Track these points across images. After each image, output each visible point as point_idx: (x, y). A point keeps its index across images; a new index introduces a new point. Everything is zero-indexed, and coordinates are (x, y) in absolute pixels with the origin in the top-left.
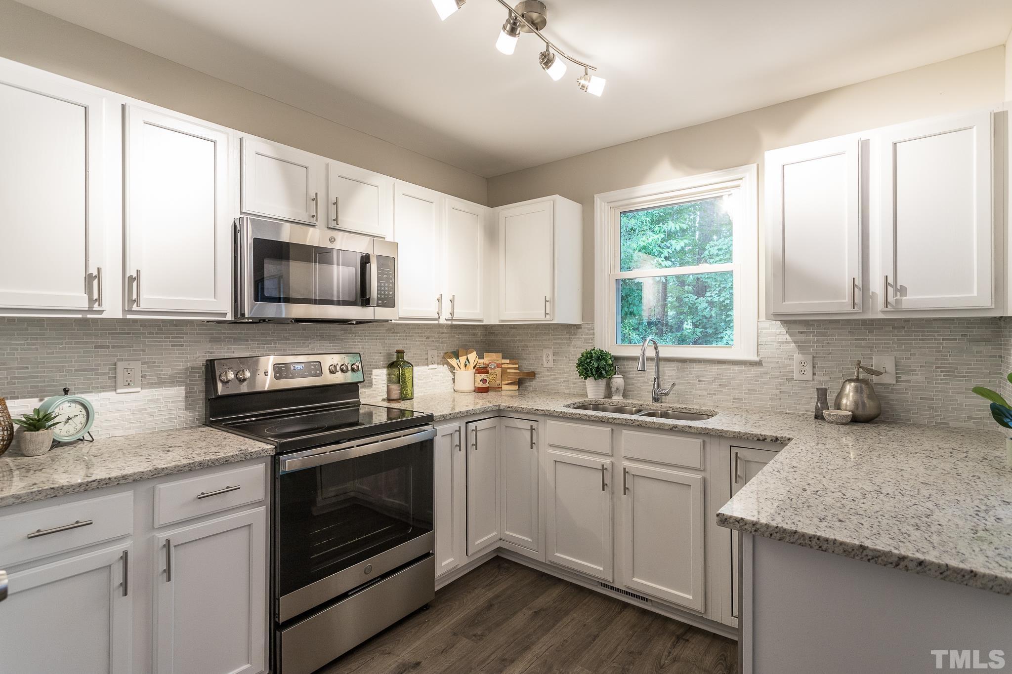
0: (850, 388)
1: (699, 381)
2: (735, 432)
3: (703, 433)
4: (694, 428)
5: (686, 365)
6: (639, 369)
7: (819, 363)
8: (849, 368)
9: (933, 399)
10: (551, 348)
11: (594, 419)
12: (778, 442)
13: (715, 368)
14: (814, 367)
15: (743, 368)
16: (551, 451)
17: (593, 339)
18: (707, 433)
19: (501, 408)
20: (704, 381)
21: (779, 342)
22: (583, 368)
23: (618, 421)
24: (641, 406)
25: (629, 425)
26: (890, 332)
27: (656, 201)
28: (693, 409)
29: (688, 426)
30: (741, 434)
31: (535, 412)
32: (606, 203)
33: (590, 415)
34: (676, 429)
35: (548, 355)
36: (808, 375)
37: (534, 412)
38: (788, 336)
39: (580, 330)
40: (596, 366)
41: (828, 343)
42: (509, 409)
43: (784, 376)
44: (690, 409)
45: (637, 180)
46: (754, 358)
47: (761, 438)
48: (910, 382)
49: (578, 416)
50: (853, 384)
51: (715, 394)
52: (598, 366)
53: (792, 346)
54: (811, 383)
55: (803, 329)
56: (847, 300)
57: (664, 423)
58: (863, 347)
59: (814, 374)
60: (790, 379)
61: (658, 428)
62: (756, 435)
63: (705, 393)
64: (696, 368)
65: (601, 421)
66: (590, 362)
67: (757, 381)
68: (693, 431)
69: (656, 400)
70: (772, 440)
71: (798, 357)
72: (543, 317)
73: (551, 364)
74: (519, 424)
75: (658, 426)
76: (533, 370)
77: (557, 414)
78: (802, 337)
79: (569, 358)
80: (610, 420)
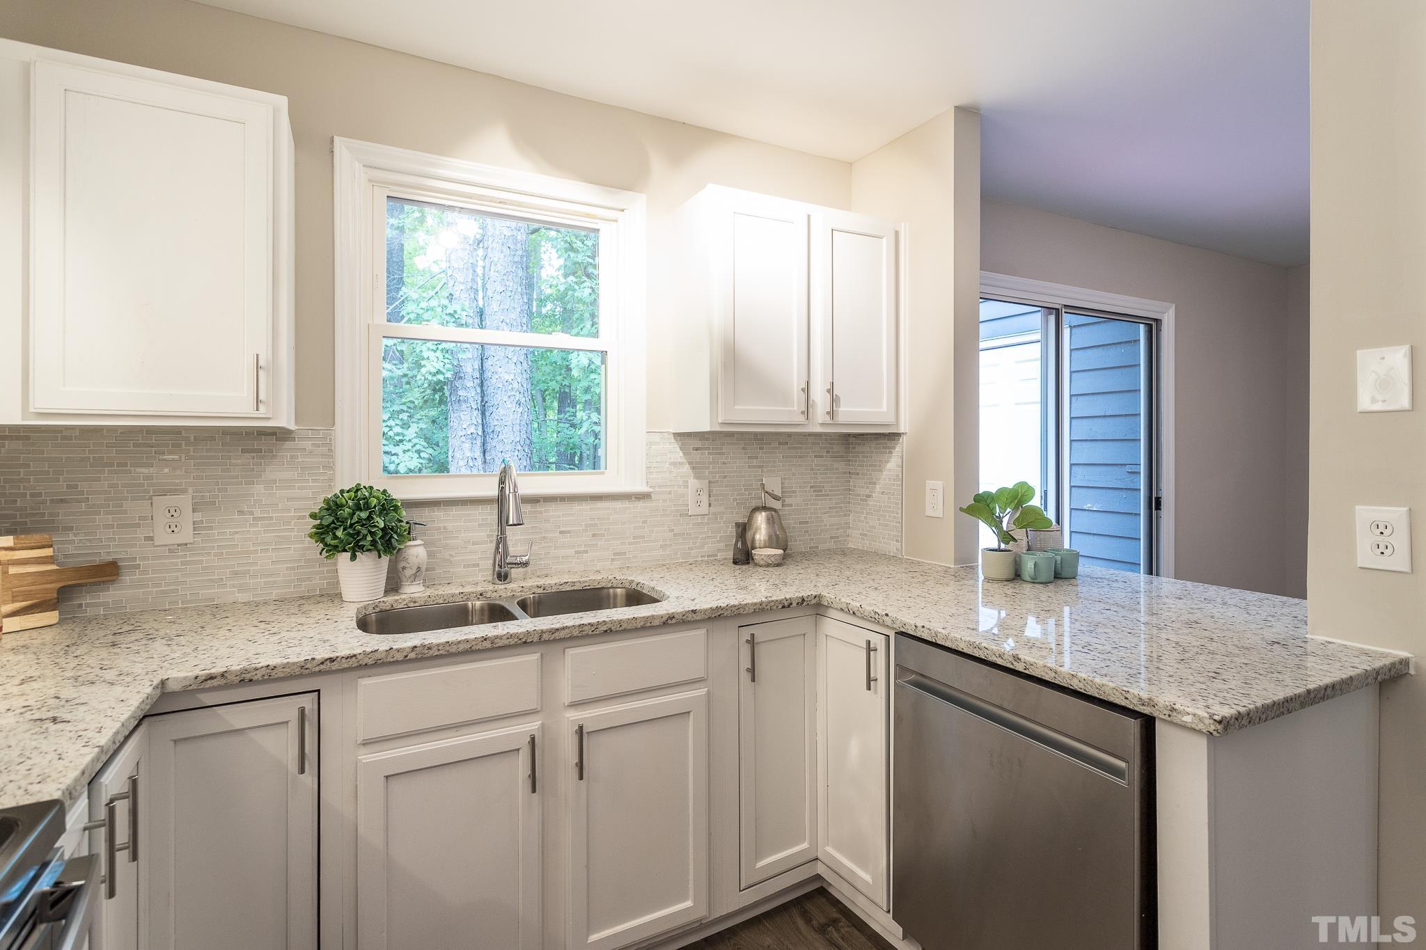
0: (761, 519)
1: (561, 532)
2: (756, 604)
3: (713, 616)
4: (701, 611)
5: (539, 508)
7: (715, 490)
8: (741, 494)
9: (807, 522)
10: (184, 491)
11: (506, 642)
12: (805, 603)
13: (586, 506)
14: (710, 496)
15: (627, 504)
17: (330, 467)
18: (719, 615)
19: (173, 687)
20: (569, 532)
21: (671, 464)
22: (349, 534)
23: (562, 634)
24: (481, 595)
25: (587, 635)
26: (777, 448)
27: (470, 198)
29: (692, 611)
30: (764, 605)
31: (322, 667)
32: (359, 165)
33: (497, 637)
34: (674, 621)
35: (173, 512)
36: (704, 509)
37: (317, 669)
38: (681, 454)
39: (288, 444)
40: (382, 525)
41: (724, 463)
42: (210, 684)
43: (677, 511)
46: (641, 488)
47: (786, 604)
48: (791, 505)
49: (462, 647)
50: (763, 514)
51: (586, 552)
52: (385, 526)
53: (686, 468)
54: (706, 517)
55: (699, 444)
57: (653, 616)
58: (754, 467)
59: (710, 505)
60: (685, 515)
61: (643, 628)
62: (781, 602)
63: (571, 552)
64: (555, 512)
65: (523, 643)
66: (370, 518)
67: (645, 522)
68: (699, 618)
69: (503, 577)
70: (798, 604)
71: (694, 483)
73: (186, 534)
74: (236, 717)
76: (113, 559)
77: (399, 657)
78: (697, 456)
79: (251, 513)
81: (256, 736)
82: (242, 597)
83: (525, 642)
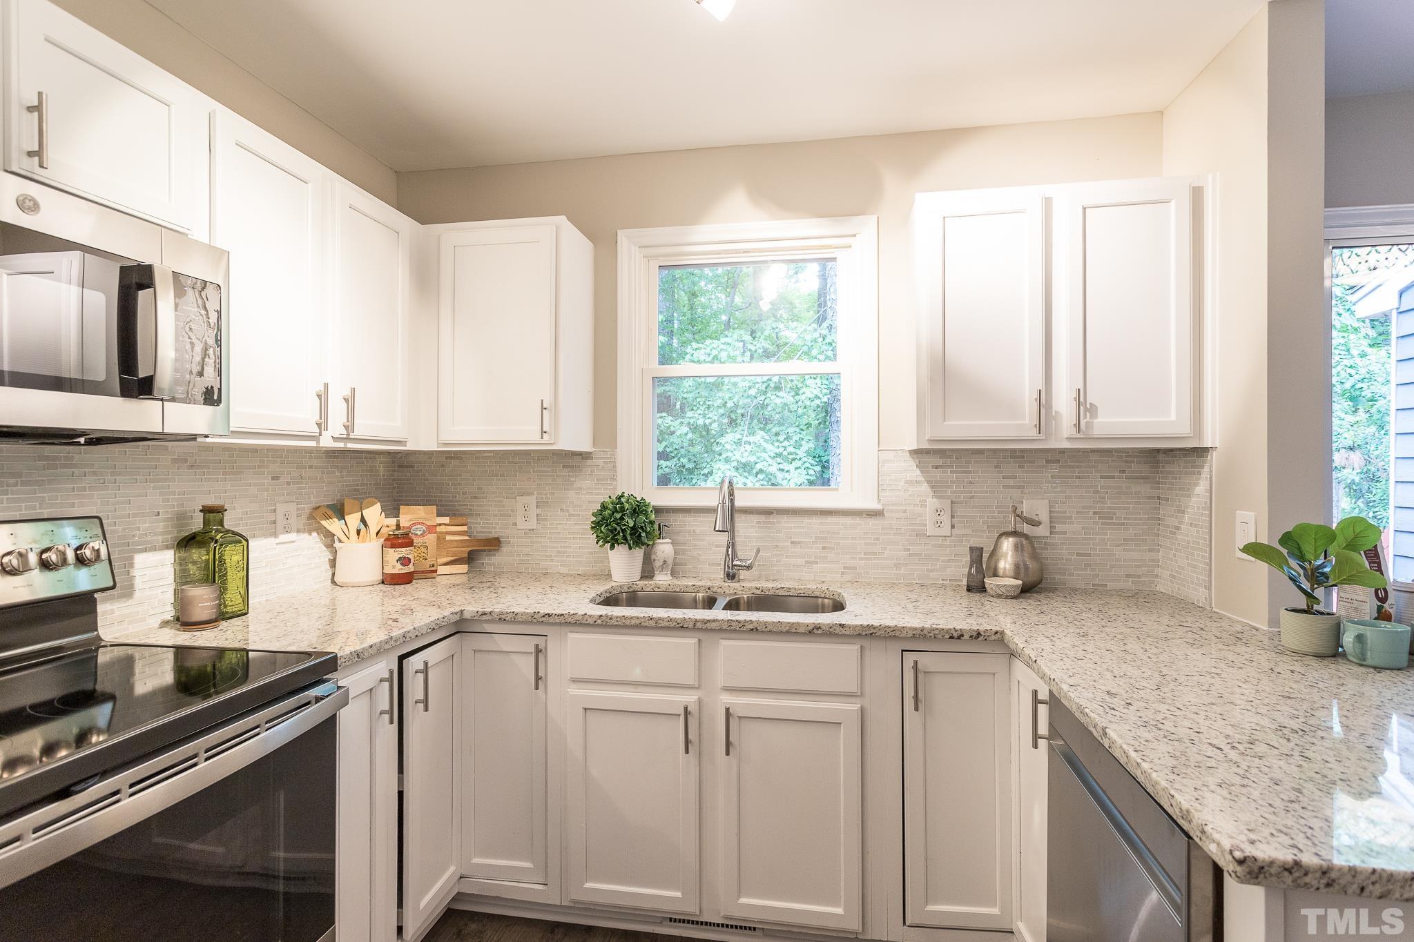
0: (1008, 544)
1: (792, 543)
2: (915, 629)
3: (864, 633)
4: (849, 626)
5: (772, 519)
6: (717, 529)
7: (959, 511)
8: (994, 517)
9: (1090, 555)
10: (532, 494)
11: (667, 624)
12: (981, 638)
13: (815, 521)
14: (952, 517)
15: (858, 520)
16: (575, 690)
17: (614, 478)
18: (871, 634)
19: (467, 616)
20: (799, 543)
21: (907, 482)
22: (608, 529)
23: (713, 625)
24: (709, 589)
25: (735, 630)
26: (1043, 467)
27: (720, 254)
28: (795, 589)
29: (840, 625)
30: (925, 632)
31: (543, 619)
32: (637, 247)
33: (660, 619)
34: (820, 631)
35: (526, 507)
36: (946, 530)
37: (541, 620)
38: (918, 472)
39: (589, 462)
40: (631, 525)
41: (970, 483)
42: (484, 618)
43: (913, 530)
44: (790, 589)
45: (693, 214)
46: (873, 505)
47: (955, 635)
48: (1065, 533)
49: (634, 622)
50: (1011, 539)
51: (817, 563)
52: (634, 525)
53: (925, 487)
54: (949, 539)
55: (939, 462)
56: (1027, 421)
57: (798, 623)
58: (1012, 487)
59: (953, 527)
60: (922, 535)
61: (788, 632)
62: (948, 631)
63: (801, 561)
64: (786, 522)
65: (681, 627)
66: (622, 518)
67: (878, 539)
68: (847, 633)
69: (731, 577)
70: (971, 637)
71: (932, 502)
72: (536, 437)
73: (533, 524)
74: (504, 643)
75: (787, 628)
76: (496, 535)
77: (591, 621)
78: (938, 474)
79: (568, 511)
80: (699, 625)
81: (516, 658)
82: (563, 570)
83: (682, 627)
